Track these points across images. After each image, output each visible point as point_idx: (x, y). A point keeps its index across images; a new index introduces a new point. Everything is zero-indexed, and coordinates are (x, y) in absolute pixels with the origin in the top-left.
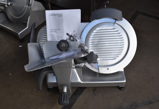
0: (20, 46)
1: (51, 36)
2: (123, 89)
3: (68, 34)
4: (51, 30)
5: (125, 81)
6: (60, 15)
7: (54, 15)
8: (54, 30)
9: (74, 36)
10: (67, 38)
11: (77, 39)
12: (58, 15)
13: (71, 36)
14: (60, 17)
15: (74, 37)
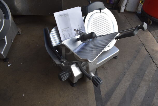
0: (9, 65)
1: (64, 35)
2: (117, 57)
3: (75, 30)
4: (62, 30)
5: (119, 50)
6: (66, 15)
7: (62, 15)
8: (64, 29)
9: (80, 29)
10: (75, 33)
11: (83, 32)
12: (64, 15)
13: (78, 31)
14: (66, 16)
15: (80, 31)
